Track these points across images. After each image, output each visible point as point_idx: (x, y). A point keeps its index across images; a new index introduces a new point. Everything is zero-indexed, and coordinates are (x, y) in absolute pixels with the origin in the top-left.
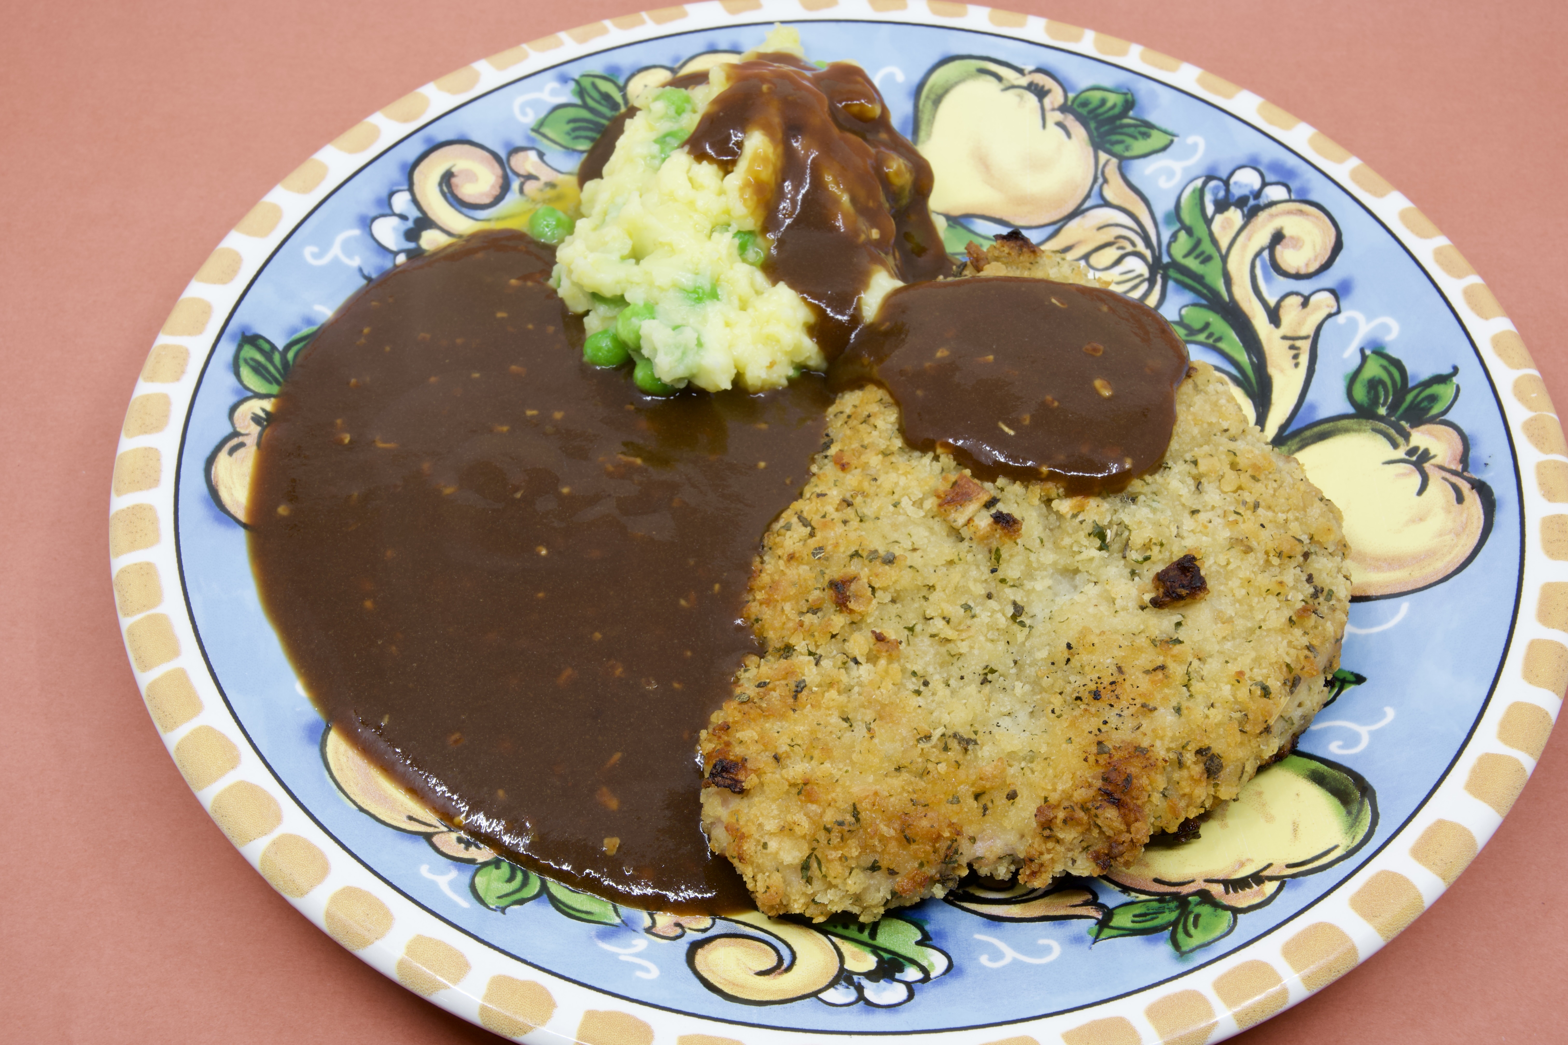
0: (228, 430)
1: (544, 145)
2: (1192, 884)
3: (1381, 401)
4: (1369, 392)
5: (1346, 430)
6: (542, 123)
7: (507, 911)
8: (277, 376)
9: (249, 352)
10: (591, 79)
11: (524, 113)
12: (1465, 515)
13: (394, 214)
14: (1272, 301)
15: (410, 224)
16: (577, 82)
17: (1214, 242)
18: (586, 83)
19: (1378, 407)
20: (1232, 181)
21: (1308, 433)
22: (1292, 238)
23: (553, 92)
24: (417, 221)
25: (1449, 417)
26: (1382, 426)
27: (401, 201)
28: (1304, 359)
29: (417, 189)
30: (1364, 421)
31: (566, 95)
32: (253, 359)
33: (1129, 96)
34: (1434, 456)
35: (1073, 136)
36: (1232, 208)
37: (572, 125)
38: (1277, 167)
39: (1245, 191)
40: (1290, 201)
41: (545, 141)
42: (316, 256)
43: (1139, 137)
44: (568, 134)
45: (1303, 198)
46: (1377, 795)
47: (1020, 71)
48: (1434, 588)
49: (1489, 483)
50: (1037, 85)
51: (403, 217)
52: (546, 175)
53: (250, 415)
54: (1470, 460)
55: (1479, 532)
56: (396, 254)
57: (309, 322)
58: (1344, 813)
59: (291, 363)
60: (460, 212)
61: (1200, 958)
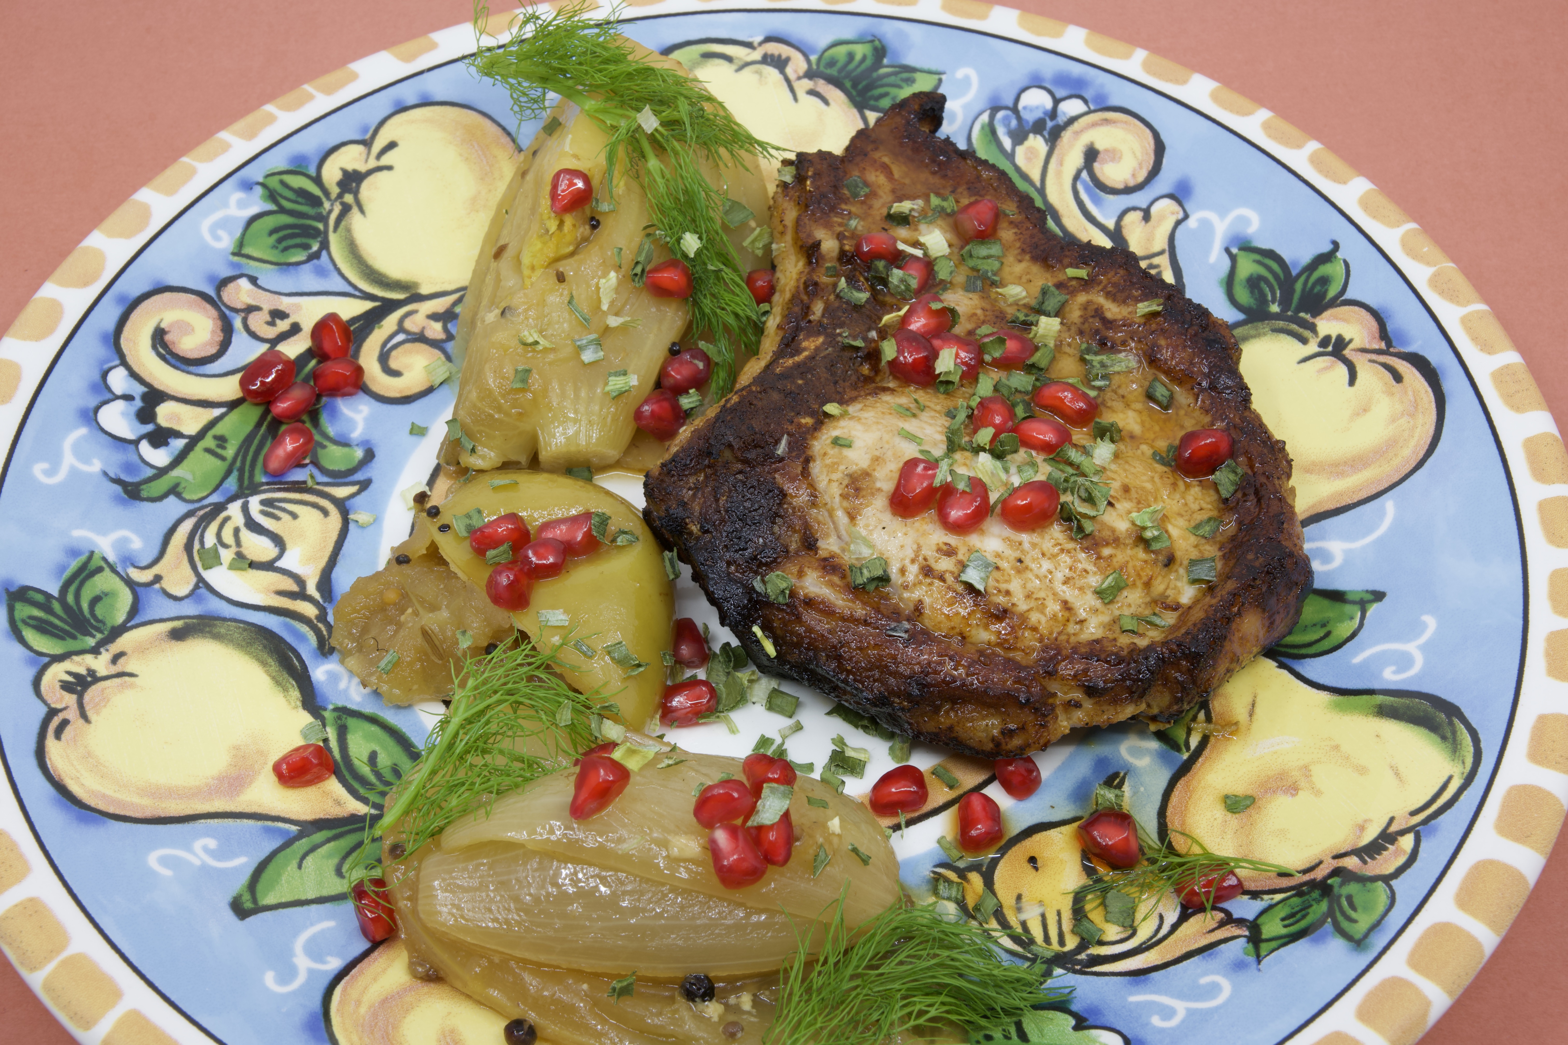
0: (43, 711)
1: (253, 268)
2: (1321, 866)
3: (1270, 298)
4: (1252, 292)
6: (241, 244)
8: (67, 628)
9: (24, 611)
10: (277, 178)
11: (218, 238)
12: (1410, 393)
13: (117, 397)
14: (1110, 224)
15: (138, 403)
16: (263, 185)
17: (1025, 177)
18: (274, 183)
19: (1268, 306)
20: (1020, 106)
22: (1107, 151)
23: (241, 205)
24: (145, 397)
25: (1349, 295)
26: (1281, 324)
27: (118, 380)
28: (1168, 276)
29: (130, 360)
30: (1260, 324)
31: (257, 204)
32: (31, 618)
33: (877, 43)
34: (1351, 341)
35: (830, 101)
36: (1031, 136)
37: (275, 237)
38: (1062, 80)
39: (1039, 114)
40: (1090, 112)
41: (252, 263)
42: (49, 473)
43: (903, 84)
44: (274, 247)
45: (1103, 106)
46: (1463, 710)
47: (749, 45)
48: (1412, 478)
49: (1421, 353)
50: (772, 56)
51: (128, 398)
52: (267, 302)
53: (58, 685)
54: (1390, 335)
55: (1433, 405)
56: (136, 443)
57: (74, 553)
58: (1439, 740)
59: (75, 608)
60: (189, 373)
61: (1379, 941)
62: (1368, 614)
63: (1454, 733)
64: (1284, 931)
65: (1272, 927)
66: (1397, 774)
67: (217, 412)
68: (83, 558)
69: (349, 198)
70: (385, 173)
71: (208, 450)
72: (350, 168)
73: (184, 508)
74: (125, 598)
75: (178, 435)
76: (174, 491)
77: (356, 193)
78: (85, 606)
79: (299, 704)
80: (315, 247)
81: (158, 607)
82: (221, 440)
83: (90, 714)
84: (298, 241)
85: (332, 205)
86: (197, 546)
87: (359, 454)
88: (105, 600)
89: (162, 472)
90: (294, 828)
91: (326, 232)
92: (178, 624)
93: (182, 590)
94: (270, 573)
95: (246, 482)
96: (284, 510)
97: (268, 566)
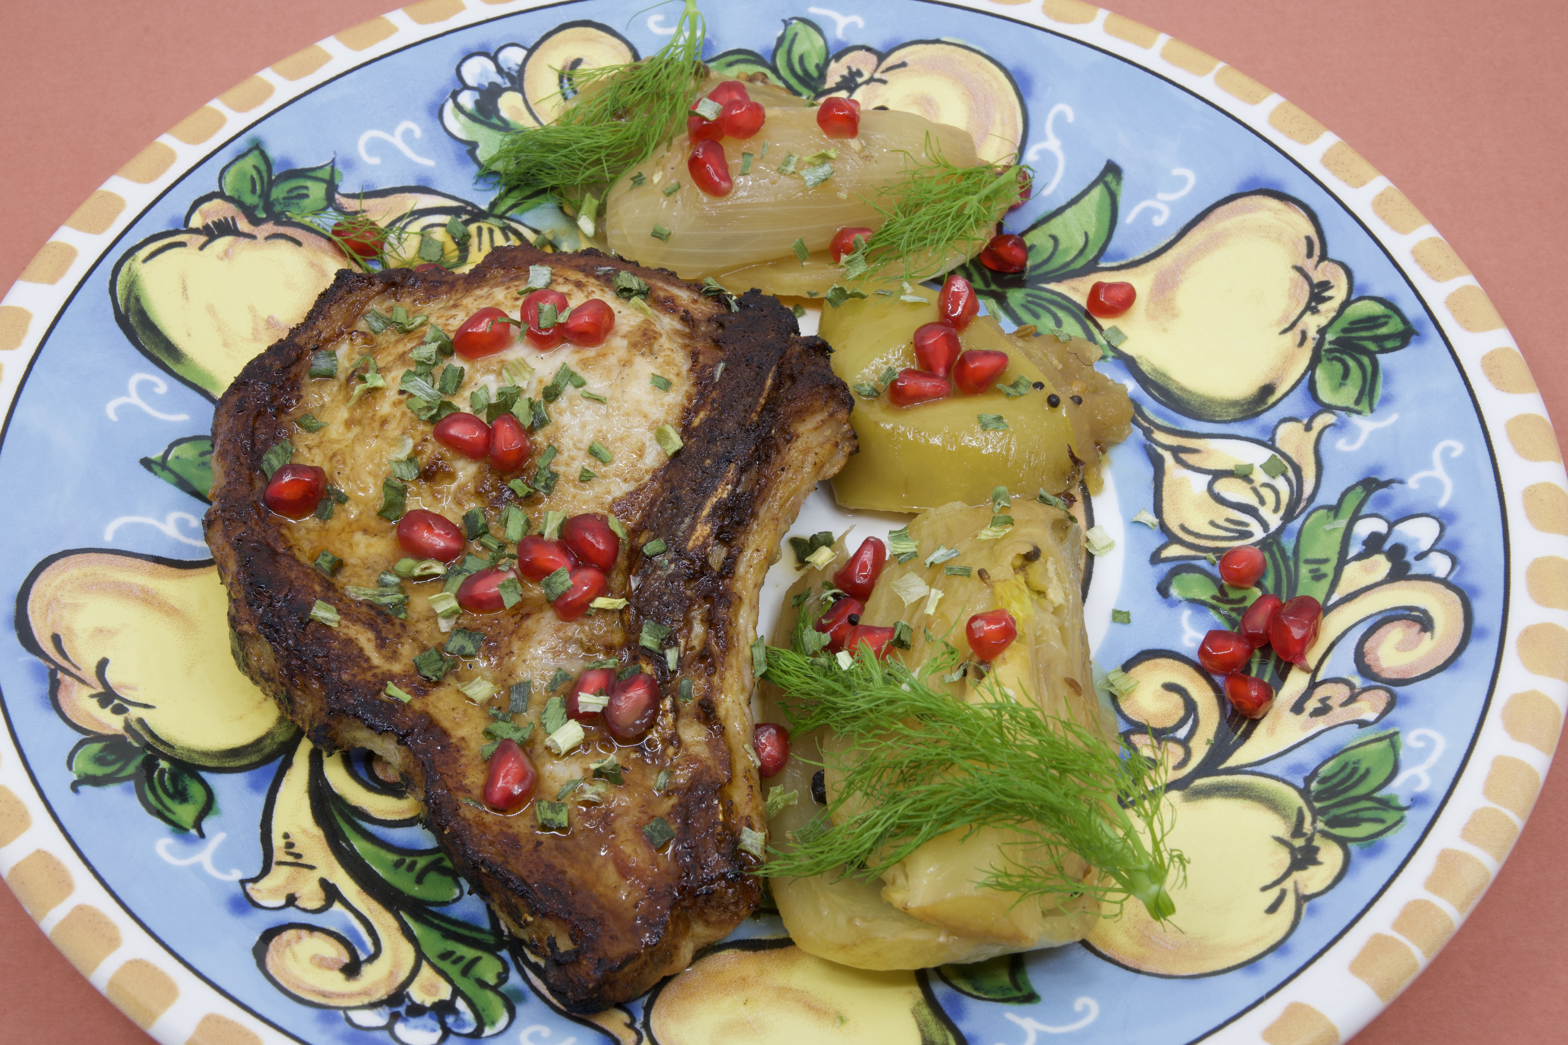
0: (1331, 254)
1: (1370, 733)
2: (267, 234)
3: (167, 776)
4: (185, 789)
5: (206, 754)
6: (1394, 747)
7: (782, 25)
8: (1354, 335)
9: (1394, 326)
10: (1389, 823)
11: (1420, 738)
12: (50, 619)
13: (1431, 550)
14: (337, 907)
15: (1409, 558)
16: (1402, 809)
18: (1391, 817)
19: (171, 770)
20: (439, 1033)
21: (254, 758)
22: (330, 968)
23: (1415, 781)
24: (1408, 566)
25: (77, 736)
26: (162, 748)
27: (1440, 565)
28: (278, 842)
29: (1441, 588)
30: (185, 759)
31: (1399, 789)
32: (1385, 324)
34: (92, 696)
36: (428, 1005)
37: (1362, 771)
39: (415, 1022)
40: (346, 1009)
41: (1372, 737)
42: (1447, 451)
44: (1357, 762)
45: (326, 1011)
46: (113, 316)
49: (23, 649)
51: (1422, 556)
52: (1339, 714)
53: (1333, 283)
54: (48, 681)
55: (32, 597)
56: (1391, 526)
57: (1386, 400)
58: (142, 300)
59: (1358, 356)
60: (1380, 613)
61: (241, 143)
62: (161, 453)
63: (127, 300)
64: (309, 183)
65: (317, 191)
66: (185, 289)
67: (1335, 598)
68: (1376, 401)
69: (1299, 843)
70: (1268, 882)
71: (1325, 561)
72: (1312, 869)
73: (1320, 500)
74: (1325, 394)
75: (1359, 557)
76: (1335, 510)
77: (1293, 850)
78: (1352, 363)
79: (1138, 360)
80: (1314, 786)
81: (1295, 404)
82: (1317, 576)
83: (1297, 275)
84: (1335, 781)
85: (1315, 828)
86: (1291, 474)
87: (1174, 592)
88: (1339, 379)
89: (1355, 518)
90: (1102, 265)
91: (1309, 803)
92: (1271, 400)
93: (1284, 430)
94: (1213, 468)
95: (1275, 549)
96: (1226, 529)
97: (1218, 475)
